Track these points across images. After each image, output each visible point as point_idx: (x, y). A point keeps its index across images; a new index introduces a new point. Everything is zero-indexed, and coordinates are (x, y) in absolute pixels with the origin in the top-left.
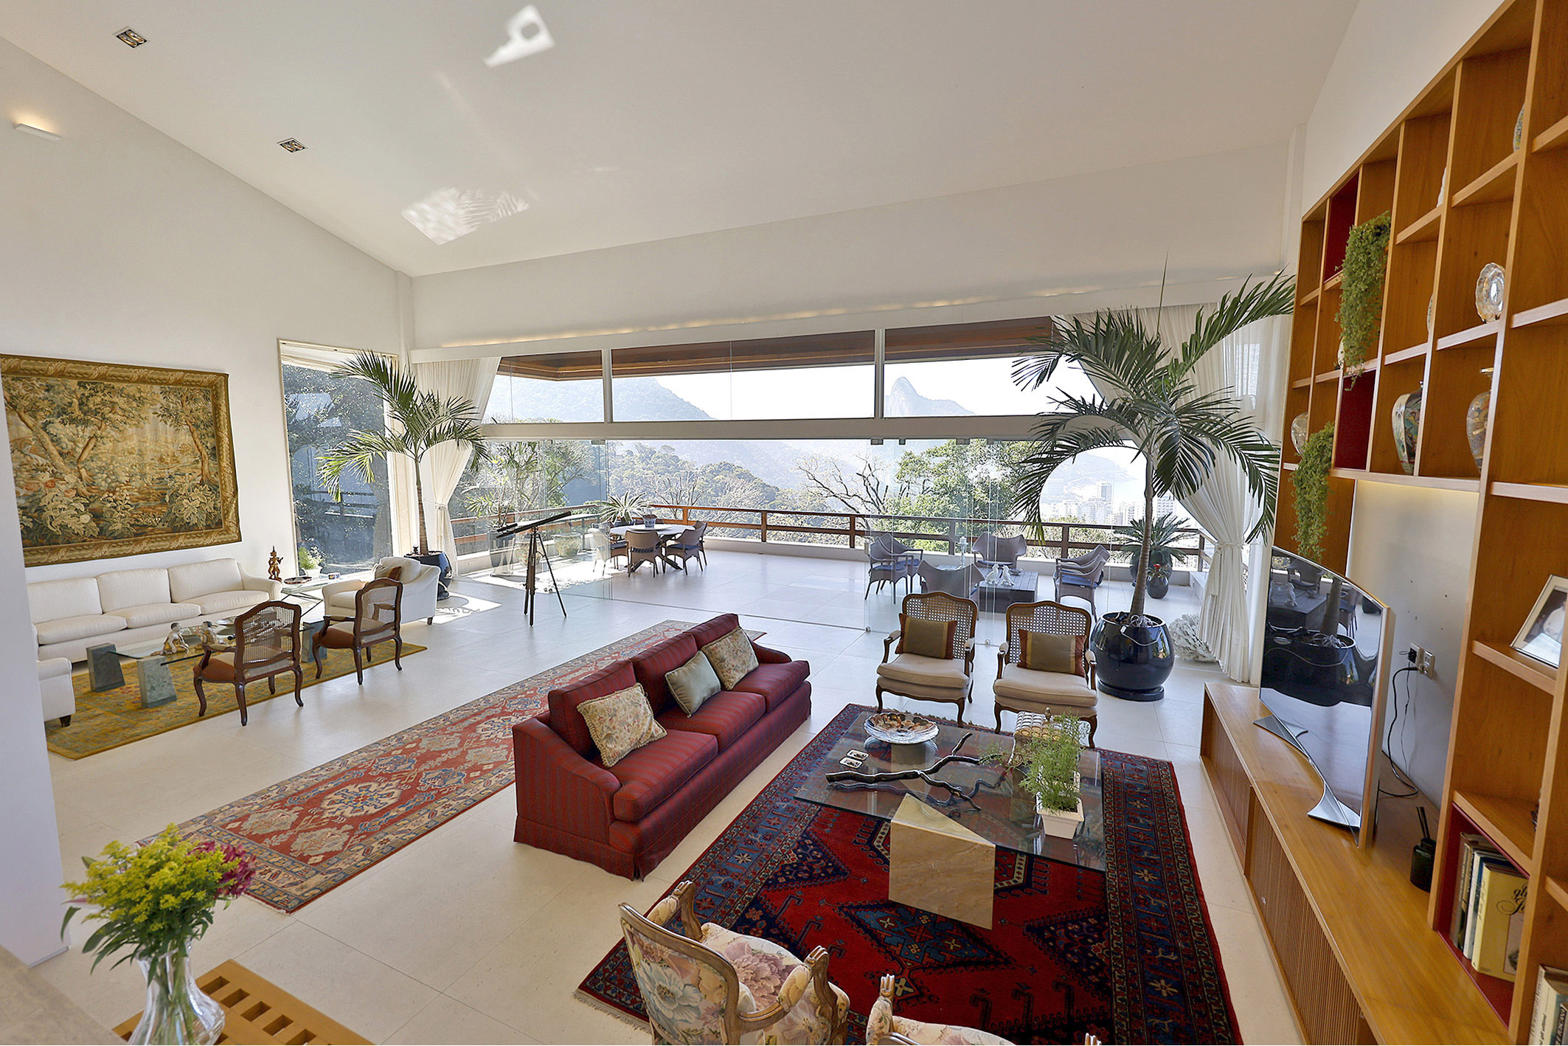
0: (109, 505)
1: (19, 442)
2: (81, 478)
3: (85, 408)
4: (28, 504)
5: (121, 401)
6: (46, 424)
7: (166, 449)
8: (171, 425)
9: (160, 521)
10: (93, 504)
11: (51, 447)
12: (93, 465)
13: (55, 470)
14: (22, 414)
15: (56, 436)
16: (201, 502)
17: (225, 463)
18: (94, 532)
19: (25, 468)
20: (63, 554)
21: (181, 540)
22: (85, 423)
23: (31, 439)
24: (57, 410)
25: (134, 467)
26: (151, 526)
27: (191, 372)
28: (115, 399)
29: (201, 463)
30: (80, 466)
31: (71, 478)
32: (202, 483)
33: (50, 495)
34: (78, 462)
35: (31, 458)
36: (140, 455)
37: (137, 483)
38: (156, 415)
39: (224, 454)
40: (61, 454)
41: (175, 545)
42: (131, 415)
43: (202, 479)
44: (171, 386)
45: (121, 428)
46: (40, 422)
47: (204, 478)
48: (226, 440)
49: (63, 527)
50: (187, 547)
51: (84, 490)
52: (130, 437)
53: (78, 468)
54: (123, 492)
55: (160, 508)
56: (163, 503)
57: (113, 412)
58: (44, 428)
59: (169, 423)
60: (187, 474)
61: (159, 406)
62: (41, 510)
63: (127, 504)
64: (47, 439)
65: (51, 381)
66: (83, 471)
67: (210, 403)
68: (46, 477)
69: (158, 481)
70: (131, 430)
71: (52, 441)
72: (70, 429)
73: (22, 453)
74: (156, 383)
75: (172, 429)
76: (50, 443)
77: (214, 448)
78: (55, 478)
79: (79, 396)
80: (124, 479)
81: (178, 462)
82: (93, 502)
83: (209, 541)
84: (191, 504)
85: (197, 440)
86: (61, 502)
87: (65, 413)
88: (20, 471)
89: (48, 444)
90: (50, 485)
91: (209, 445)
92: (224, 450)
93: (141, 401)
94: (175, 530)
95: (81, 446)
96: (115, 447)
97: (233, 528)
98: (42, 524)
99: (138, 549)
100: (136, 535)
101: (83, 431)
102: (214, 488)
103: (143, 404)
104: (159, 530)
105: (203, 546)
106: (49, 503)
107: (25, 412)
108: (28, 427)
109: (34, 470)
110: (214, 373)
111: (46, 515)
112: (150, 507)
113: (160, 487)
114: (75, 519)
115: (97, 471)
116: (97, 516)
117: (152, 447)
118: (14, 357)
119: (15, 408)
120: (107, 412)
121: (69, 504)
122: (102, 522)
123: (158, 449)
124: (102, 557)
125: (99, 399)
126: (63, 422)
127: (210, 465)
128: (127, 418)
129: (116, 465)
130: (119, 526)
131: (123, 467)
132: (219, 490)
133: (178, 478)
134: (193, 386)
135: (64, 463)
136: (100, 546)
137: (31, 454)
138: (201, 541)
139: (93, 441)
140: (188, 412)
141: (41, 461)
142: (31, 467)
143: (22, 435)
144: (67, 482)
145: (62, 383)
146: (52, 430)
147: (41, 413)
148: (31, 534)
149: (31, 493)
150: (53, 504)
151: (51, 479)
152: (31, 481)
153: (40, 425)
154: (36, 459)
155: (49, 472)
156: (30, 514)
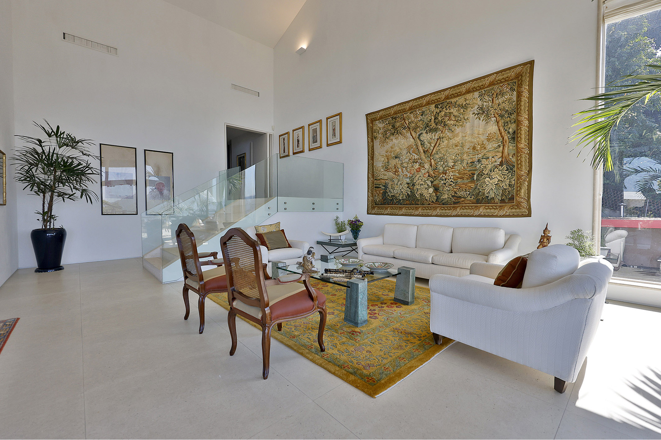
0: (442, 182)
2: (431, 165)
3: (437, 121)
5: (454, 111)
6: (419, 135)
7: (478, 139)
8: (483, 121)
9: (469, 194)
10: (435, 181)
11: (421, 149)
12: (437, 156)
13: (421, 162)
14: (412, 132)
15: (423, 141)
16: (499, 180)
17: (523, 144)
18: (434, 199)
19: (410, 162)
20: (420, 211)
21: (481, 210)
22: (436, 130)
23: (413, 145)
24: (425, 126)
25: (457, 156)
26: (463, 198)
27: (501, 71)
28: (452, 110)
29: (502, 147)
30: (431, 158)
31: (427, 166)
32: (501, 164)
33: (418, 176)
34: (431, 156)
35: (413, 156)
36: (462, 147)
37: (458, 167)
38: (474, 115)
39: (523, 136)
40: (424, 152)
41: (477, 213)
42: (459, 119)
43: (502, 161)
44: (485, 89)
45: (453, 130)
47: (504, 159)
48: (526, 123)
49: (421, 195)
50: (485, 216)
51: (432, 173)
52: (457, 135)
53: (430, 159)
54: (450, 173)
55: (470, 185)
56: (473, 181)
57: (450, 119)
58: (419, 138)
59: (482, 119)
60: (490, 158)
61: (476, 107)
62: (413, 185)
63: (451, 181)
64: (419, 143)
65: (424, 109)
66: (432, 161)
67: (515, 93)
68: (417, 166)
69: (470, 164)
70: (458, 130)
71: (421, 144)
72: (429, 135)
73: (410, 153)
74: (477, 90)
75: (484, 122)
76: (420, 146)
77: (514, 132)
78: (421, 166)
79: (435, 114)
80: (451, 164)
81: (485, 148)
82: (435, 180)
83: (502, 213)
84: (491, 182)
85: (501, 128)
86: (422, 180)
87: (428, 127)
89: (419, 146)
90: (418, 171)
91: (511, 130)
92: (523, 132)
93: (465, 107)
94: (478, 201)
95: (433, 145)
96: (448, 142)
97: (525, 204)
98: (414, 193)
99: (454, 213)
100: (455, 203)
101: (435, 135)
102: (511, 168)
103: (466, 109)
104: (468, 200)
105: (497, 216)
107: (413, 130)
108: (413, 138)
110: (520, 65)
111: (415, 188)
112: (463, 184)
113: (472, 169)
114: (426, 191)
115: (438, 160)
116: (436, 189)
117: (469, 139)
118: (411, 101)
119: (409, 128)
120: (447, 120)
121: (425, 181)
122: (438, 193)
123: (473, 140)
124: (437, 216)
125: (443, 113)
126: (427, 132)
127: (510, 148)
128: (457, 121)
129: (448, 155)
130: (446, 196)
131: (451, 156)
132: (515, 169)
133: (484, 161)
134: (501, 82)
135: (425, 157)
136: (435, 208)
137: (412, 154)
138: (496, 212)
139: (439, 141)
140: (495, 107)
141: (416, 157)
142: (412, 161)
143: (410, 143)
144: (425, 169)
145: (428, 108)
146: (422, 138)
147: (418, 129)
148: (410, 198)
149: (411, 176)
150: (418, 181)
151: (419, 167)
152: (412, 169)
153: (417, 136)
154: (414, 156)
155: (418, 163)
156: (410, 187)
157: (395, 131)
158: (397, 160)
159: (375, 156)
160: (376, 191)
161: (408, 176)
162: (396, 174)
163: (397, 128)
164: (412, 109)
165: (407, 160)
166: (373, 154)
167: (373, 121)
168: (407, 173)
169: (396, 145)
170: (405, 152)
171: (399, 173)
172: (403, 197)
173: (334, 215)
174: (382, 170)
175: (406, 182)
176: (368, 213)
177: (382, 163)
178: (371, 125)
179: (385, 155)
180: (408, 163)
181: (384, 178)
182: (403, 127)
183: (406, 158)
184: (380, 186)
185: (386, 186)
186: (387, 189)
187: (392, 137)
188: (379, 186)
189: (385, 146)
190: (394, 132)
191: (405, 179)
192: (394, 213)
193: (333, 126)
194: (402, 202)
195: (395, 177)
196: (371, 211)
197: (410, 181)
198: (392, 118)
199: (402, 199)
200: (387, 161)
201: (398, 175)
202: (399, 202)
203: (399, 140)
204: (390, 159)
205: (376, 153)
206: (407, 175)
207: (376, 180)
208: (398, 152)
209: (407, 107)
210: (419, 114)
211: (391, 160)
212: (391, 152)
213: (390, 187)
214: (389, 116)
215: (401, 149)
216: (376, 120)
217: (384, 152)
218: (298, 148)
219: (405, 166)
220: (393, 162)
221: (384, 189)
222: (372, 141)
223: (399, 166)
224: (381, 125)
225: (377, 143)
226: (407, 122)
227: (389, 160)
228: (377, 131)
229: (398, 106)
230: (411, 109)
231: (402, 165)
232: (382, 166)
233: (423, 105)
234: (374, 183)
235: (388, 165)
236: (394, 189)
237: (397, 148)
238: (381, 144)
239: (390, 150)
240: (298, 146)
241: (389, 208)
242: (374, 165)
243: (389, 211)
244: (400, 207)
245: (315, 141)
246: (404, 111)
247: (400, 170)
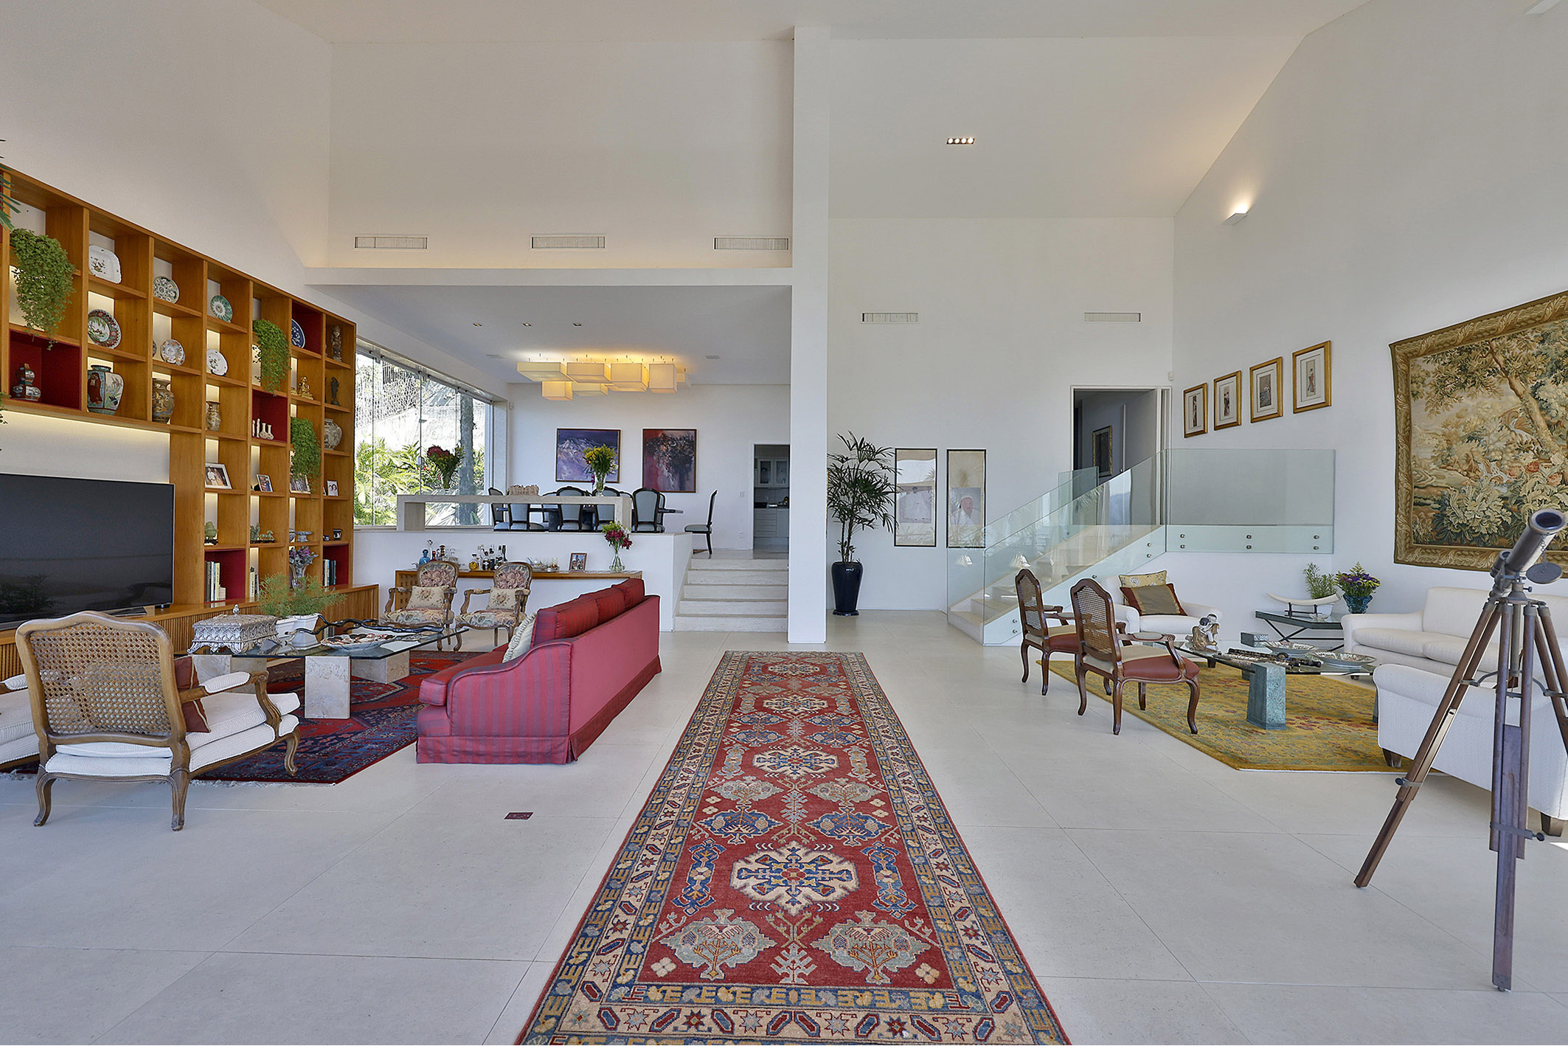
1: (1507, 415)
4: (1509, 494)
6: (1535, 388)
11: (1539, 419)
13: (1541, 449)
14: (1513, 380)
15: (1546, 402)
19: (1510, 448)
23: (1518, 410)
24: (1550, 366)
31: (1557, 459)
33: (1532, 482)
35: (1516, 434)
40: (1549, 426)
46: (1530, 386)
58: (1534, 394)
62: (1520, 502)
64: (1535, 406)
65: (1547, 328)
68: (1529, 458)
71: (1541, 409)
72: (1564, 389)
73: (1509, 429)
76: (1538, 412)
78: (1540, 459)
86: (1543, 491)
87: (1559, 368)
88: (1506, 452)
89: (1536, 414)
90: (1532, 469)
98: (1521, 520)
106: (1529, 492)
107: (1516, 376)
108: (1518, 396)
109: (1517, 449)
111: (1524, 508)
118: (1510, 310)
119: (1507, 373)
121: (1552, 495)
126: (1556, 382)
135: (1552, 438)
137: (1516, 430)
141: (1526, 437)
142: (1515, 446)
143: (1510, 406)
144: (1554, 465)
145: (1560, 326)
146: (1542, 394)
147: (1533, 374)
148: (1509, 532)
149: (1513, 480)
150: (1532, 494)
151: (1535, 460)
152: (1514, 465)
153: (1529, 390)
154: (1521, 436)
155: (1533, 451)
156: (1510, 506)
157: (1468, 379)
158: (1474, 444)
159: (1413, 435)
160: (1417, 512)
161: (1505, 482)
162: (1472, 474)
163: (1473, 373)
164: (1514, 330)
165: (1501, 445)
166: (1410, 431)
167: (1408, 358)
168: (1500, 473)
169: (1470, 410)
170: (1495, 426)
171: (1479, 474)
172: (1490, 528)
173: (1305, 561)
174: (1434, 466)
175: (1498, 494)
176: (1396, 561)
177: (1434, 451)
178: (1402, 367)
179: (1440, 433)
180: (1503, 452)
181: (1439, 485)
182: (1491, 370)
183: (1499, 440)
184: (1428, 502)
185: (1443, 503)
186: (1447, 510)
187: (1458, 393)
188: (1424, 501)
189: (1441, 412)
190: (1466, 382)
191: (1496, 488)
192: (1465, 564)
193: (1309, 370)
194: (1488, 541)
195: (1469, 483)
196: (1404, 555)
197: (1511, 493)
198: (1461, 351)
199: (1488, 533)
200: (1446, 446)
201: (1477, 479)
202: (1479, 539)
203: (1479, 399)
204: (1455, 442)
205: (1418, 428)
206: (1501, 479)
207: (1418, 487)
208: (1476, 426)
209: (1501, 324)
210: (1532, 339)
211: (1458, 443)
212: (1457, 426)
213: (1455, 504)
214: (1454, 345)
215: (1483, 419)
216: (1417, 356)
217: (1437, 427)
218: (1227, 417)
219: (1496, 458)
220: (1462, 449)
221: (1439, 509)
222: (1408, 401)
223: (1478, 457)
224: (1431, 367)
225: (1418, 408)
226: (1501, 359)
227: (1451, 444)
228: (1420, 379)
229: (1475, 322)
230: (1510, 328)
231: (1487, 455)
232: (1432, 457)
233: (1546, 318)
234: (1411, 495)
235: (1449, 455)
236: (1466, 510)
237: (1472, 418)
238: (1429, 409)
239: (1454, 421)
240: (1226, 413)
241: (1453, 552)
242: (1413, 454)
243: (1451, 558)
244: (1482, 552)
245: (1265, 401)
246: (1494, 334)
247: (1482, 467)
